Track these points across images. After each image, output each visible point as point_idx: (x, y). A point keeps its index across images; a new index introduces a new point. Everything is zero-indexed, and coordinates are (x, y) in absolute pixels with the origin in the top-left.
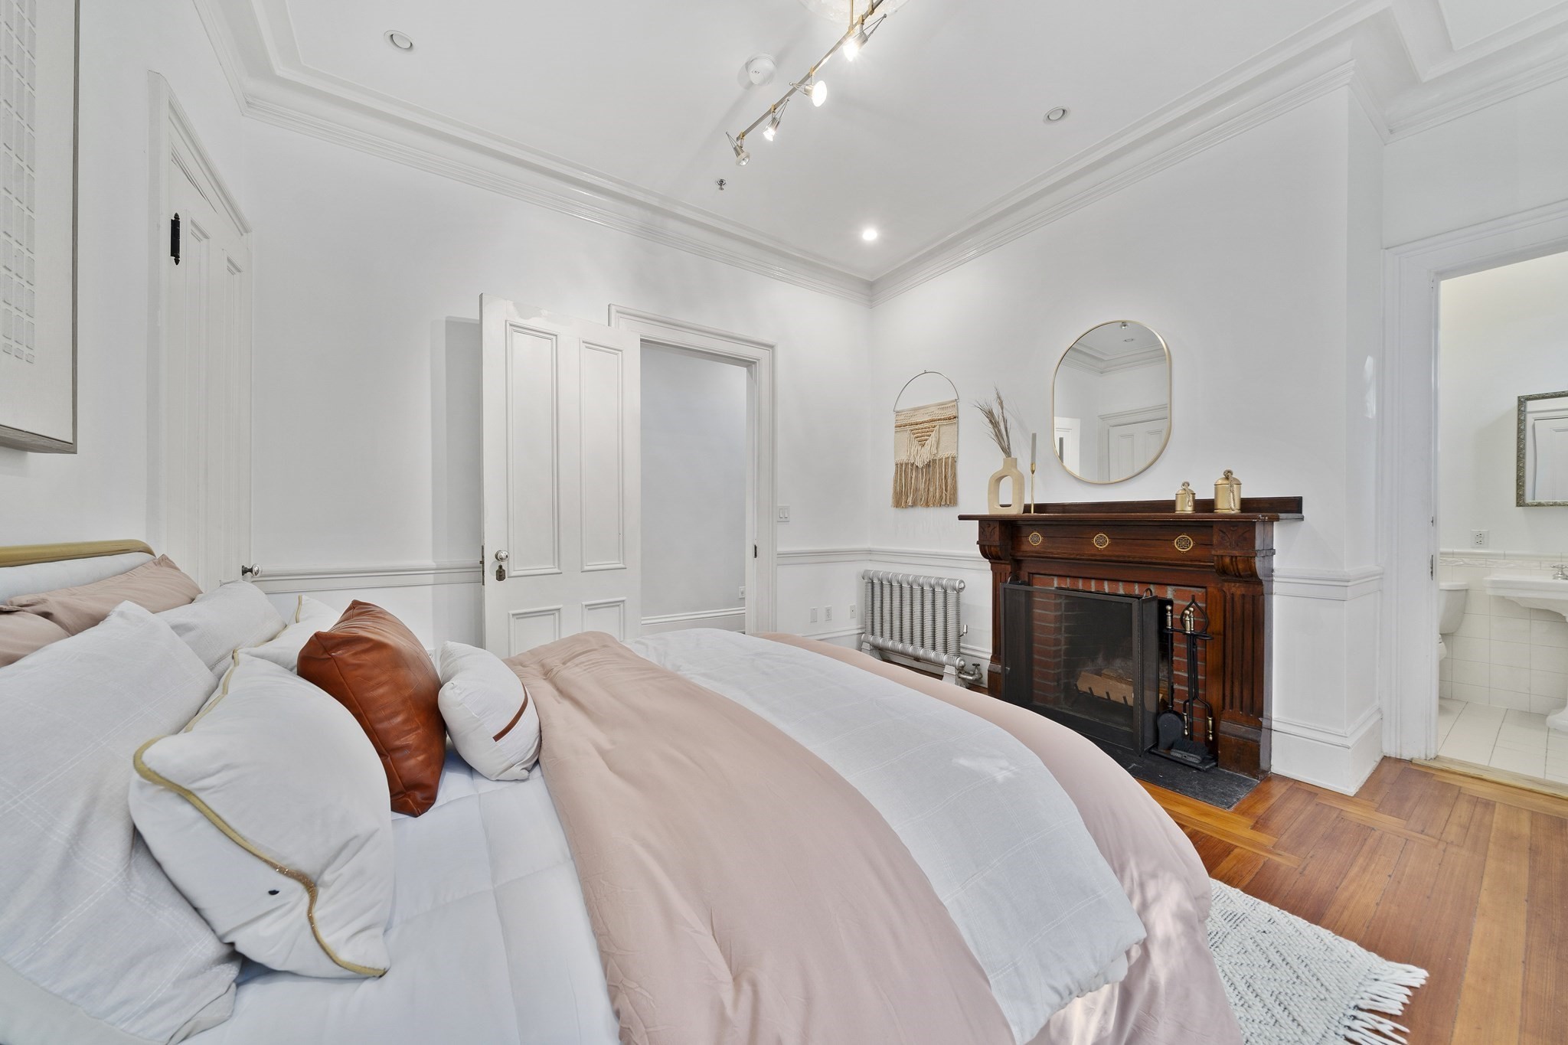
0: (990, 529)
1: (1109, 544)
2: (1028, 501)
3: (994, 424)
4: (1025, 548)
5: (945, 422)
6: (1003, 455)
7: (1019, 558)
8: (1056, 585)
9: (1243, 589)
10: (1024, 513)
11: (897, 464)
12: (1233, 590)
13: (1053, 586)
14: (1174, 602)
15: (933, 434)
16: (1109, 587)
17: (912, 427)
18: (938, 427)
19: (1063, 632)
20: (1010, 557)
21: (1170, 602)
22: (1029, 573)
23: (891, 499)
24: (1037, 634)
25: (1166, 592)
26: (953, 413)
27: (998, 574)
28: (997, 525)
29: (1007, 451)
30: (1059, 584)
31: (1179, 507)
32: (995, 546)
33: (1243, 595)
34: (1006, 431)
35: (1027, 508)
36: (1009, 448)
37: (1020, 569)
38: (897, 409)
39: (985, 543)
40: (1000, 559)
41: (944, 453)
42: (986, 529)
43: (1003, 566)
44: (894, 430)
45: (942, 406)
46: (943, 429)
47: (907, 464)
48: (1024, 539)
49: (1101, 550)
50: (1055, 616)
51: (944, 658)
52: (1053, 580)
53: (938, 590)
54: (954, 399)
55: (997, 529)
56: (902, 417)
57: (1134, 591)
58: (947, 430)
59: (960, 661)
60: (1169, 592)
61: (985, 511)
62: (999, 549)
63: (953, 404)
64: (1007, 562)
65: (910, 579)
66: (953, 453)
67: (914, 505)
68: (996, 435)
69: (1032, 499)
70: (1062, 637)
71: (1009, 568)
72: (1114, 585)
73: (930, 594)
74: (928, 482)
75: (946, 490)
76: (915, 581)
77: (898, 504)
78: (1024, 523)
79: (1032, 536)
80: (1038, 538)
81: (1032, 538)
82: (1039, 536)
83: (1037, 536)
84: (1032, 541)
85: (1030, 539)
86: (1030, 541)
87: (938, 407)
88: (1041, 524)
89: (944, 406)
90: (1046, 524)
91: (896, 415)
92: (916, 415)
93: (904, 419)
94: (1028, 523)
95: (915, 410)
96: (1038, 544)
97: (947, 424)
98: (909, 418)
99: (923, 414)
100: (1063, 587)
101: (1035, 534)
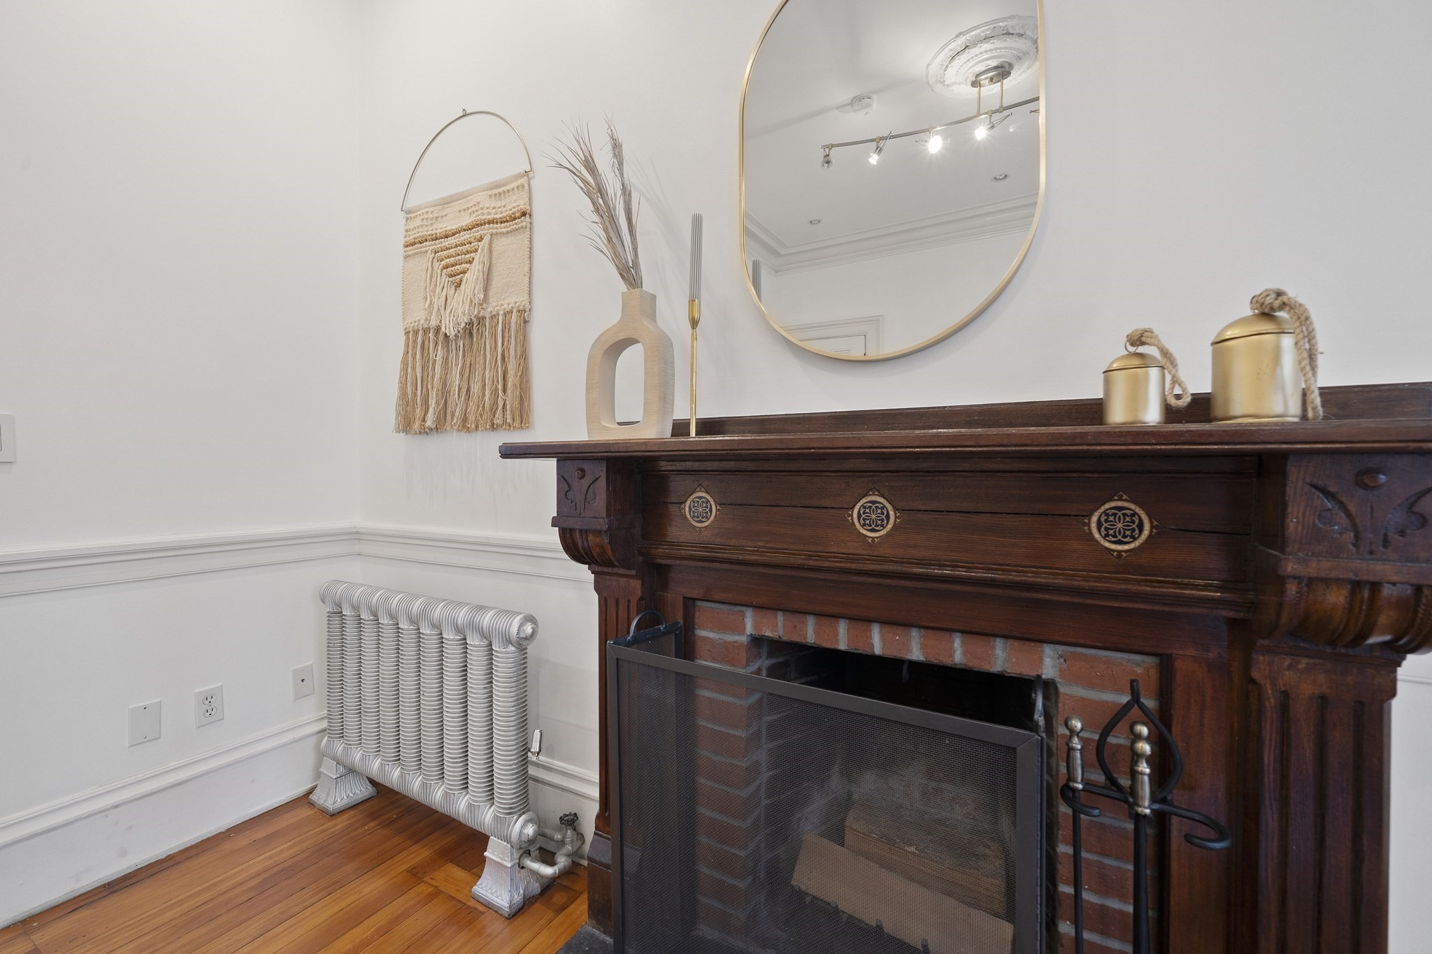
0: (586, 482)
1: (895, 527)
2: (681, 413)
3: (605, 213)
4: (675, 533)
5: (503, 228)
6: (622, 286)
7: (663, 562)
8: (749, 629)
9: (1322, 678)
10: (673, 435)
11: (407, 333)
12: (1288, 678)
13: (741, 631)
14: (1062, 689)
15: (477, 256)
16: (884, 640)
17: (438, 245)
18: (487, 239)
19: (763, 740)
20: (641, 558)
21: (1049, 687)
22: (686, 599)
23: (393, 414)
24: (705, 753)
25: (1041, 659)
26: (522, 204)
27: (611, 603)
28: (601, 471)
29: (630, 274)
30: (756, 626)
31: (1117, 415)
32: (598, 533)
33: (1323, 698)
34: (629, 219)
35: (680, 428)
36: (636, 264)
37: (665, 586)
38: (408, 206)
39: (573, 523)
40: (612, 565)
41: (501, 302)
42: (575, 484)
43: (623, 580)
44: (401, 251)
45: (498, 190)
46: (501, 244)
47: (426, 331)
48: (673, 508)
49: (872, 544)
50: (750, 708)
51: (486, 818)
52: (743, 615)
53: (474, 641)
54: (521, 170)
55: (602, 484)
56: (418, 222)
57: (952, 656)
58: (508, 247)
59: (524, 826)
60: (1048, 662)
61: (577, 433)
62: (606, 540)
63: (520, 181)
64: (634, 572)
65: (416, 606)
66: (521, 299)
67: (439, 428)
68: (610, 240)
69: (694, 410)
70: (762, 755)
71: (636, 585)
72: (897, 635)
73: (458, 650)
74: (468, 372)
75: (505, 391)
76: (424, 613)
77: (406, 424)
78: (675, 463)
79: (694, 502)
80: (707, 507)
81: (694, 507)
82: (708, 501)
83: (703, 502)
84: (694, 517)
85: (687, 509)
86: (688, 516)
87: (489, 193)
88: (715, 468)
89: (502, 189)
90: (727, 469)
91: (407, 219)
92: (446, 215)
93: (422, 226)
94: (683, 463)
95: (443, 204)
96: (706, 524)
97: (507, 232)
98: (432, 224)
99: (460, 211)
100: (766, 634)
101: (700, 498)
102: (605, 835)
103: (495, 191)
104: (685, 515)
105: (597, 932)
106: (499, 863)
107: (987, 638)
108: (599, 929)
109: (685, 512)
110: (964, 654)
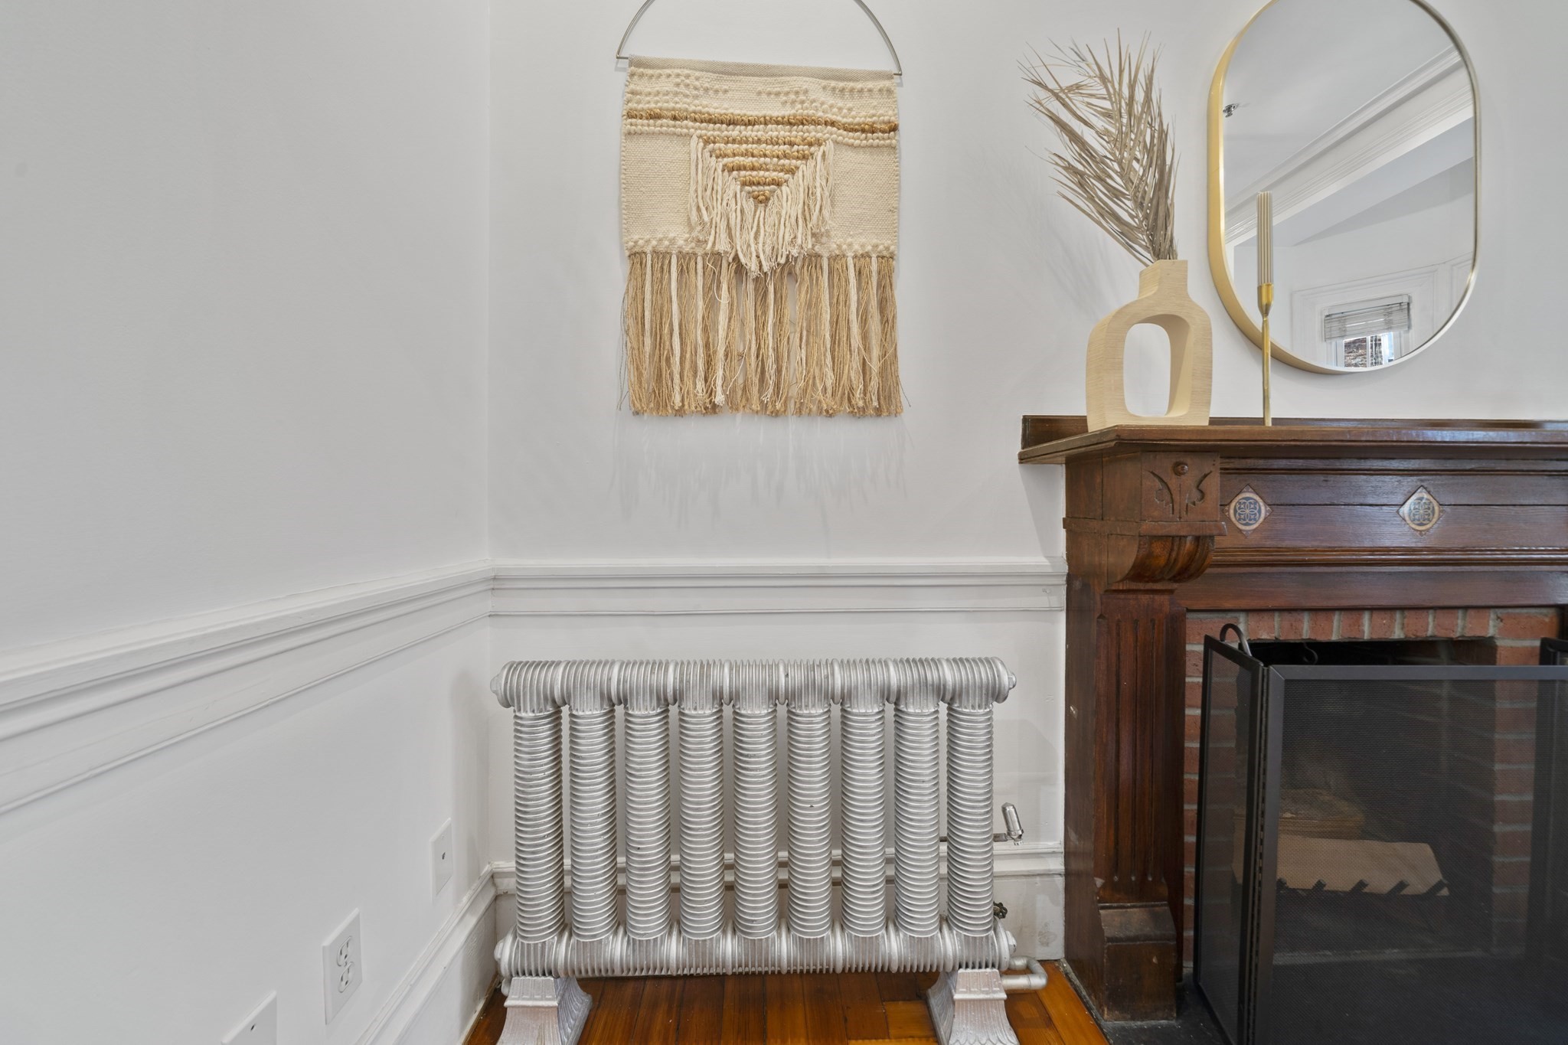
5: (853, 138)
14: (1499, 643)
15: (806, 167)
16: (1372, 626)
17: (711, 131)
18: (826, 145)
22: (1187, 612)
25: (1488, 622)
26: (890, 115)
27: (1126, 627)
28: (1211, 466)
30: (1251, 630)
36: (1166, 229)
38: (633, 50)
41: (850, 239)
42: (1172, 482)
43: (1145, 597)
44: (617, 121)
46: (849, 160)
47: (688, 256)
54: (877, 68)
55: (1214, 480)
56: (662, 86)
57: (1426, 630)
58: (860, 166)
63: (874, 83)
72: (1384, 620)
78: (1233, 460)
79: (1240, 503)
80: (1255, 508)
81: (1240, 508)
82: (1256, 502)
83: (1250, 503)
84: (1240, 519)
85: (1232, 511)
86: (1233, 519)
87: (824, 83)
88: (1282, 467)
89: (851, 84)
90: (1294, 467)
91: (632, 75)
92: (726, 91)
93: (676, 94)
94: (1243, 460)
95: (722, 73)
96: (1254, 526)
97: (859, 146)
98: (696, 97)
99: (759, 93)
100: (1263, 637)
101: (1247, 499)
102: (1115, 905)
103: (833, 83)
104: (1229, 518)
105: (1122, 1023)
106: (986, 1000)
107: (1453, 611)
108: (1125, 1019)
109: (1229, 514)
110: (1435, 627)
